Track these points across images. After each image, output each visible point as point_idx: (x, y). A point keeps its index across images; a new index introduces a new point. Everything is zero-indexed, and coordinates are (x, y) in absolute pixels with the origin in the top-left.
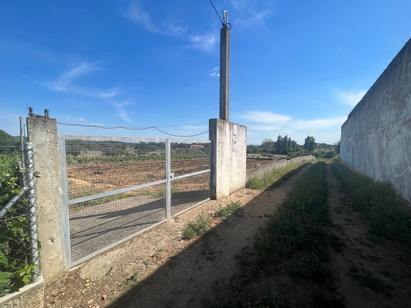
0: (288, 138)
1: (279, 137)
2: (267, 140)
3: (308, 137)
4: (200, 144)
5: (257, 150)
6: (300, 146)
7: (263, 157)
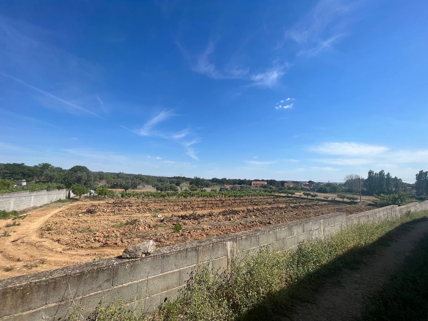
0: (386, 174)
1: (370, 173)
2: (352, 176)
3: (420, 172)
4: (263, 180)
5: (337, 190)
6: (409, 185)
7: (341, 200)
